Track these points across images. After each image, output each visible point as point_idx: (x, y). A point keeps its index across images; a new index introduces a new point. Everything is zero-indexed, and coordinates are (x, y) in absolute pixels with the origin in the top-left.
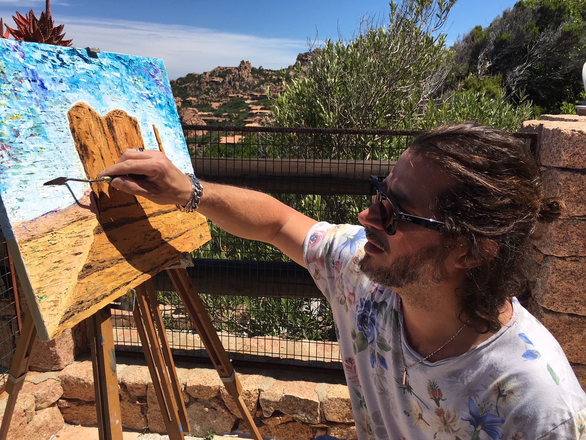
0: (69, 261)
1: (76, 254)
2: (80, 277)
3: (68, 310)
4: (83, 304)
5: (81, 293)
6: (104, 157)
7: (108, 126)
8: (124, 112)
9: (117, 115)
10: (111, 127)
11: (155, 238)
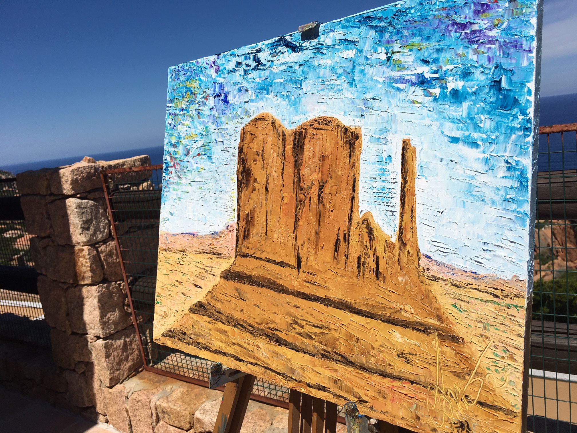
0: (187, 288)
1: (196, 286)
2: (192, 310)
3: (172, 330)
5: (187, 324)
6: (270, 188)
7: (294, 144)
8: (336, 119)
9: (318, 126)
10: (298, 147)
11: (310, 338)
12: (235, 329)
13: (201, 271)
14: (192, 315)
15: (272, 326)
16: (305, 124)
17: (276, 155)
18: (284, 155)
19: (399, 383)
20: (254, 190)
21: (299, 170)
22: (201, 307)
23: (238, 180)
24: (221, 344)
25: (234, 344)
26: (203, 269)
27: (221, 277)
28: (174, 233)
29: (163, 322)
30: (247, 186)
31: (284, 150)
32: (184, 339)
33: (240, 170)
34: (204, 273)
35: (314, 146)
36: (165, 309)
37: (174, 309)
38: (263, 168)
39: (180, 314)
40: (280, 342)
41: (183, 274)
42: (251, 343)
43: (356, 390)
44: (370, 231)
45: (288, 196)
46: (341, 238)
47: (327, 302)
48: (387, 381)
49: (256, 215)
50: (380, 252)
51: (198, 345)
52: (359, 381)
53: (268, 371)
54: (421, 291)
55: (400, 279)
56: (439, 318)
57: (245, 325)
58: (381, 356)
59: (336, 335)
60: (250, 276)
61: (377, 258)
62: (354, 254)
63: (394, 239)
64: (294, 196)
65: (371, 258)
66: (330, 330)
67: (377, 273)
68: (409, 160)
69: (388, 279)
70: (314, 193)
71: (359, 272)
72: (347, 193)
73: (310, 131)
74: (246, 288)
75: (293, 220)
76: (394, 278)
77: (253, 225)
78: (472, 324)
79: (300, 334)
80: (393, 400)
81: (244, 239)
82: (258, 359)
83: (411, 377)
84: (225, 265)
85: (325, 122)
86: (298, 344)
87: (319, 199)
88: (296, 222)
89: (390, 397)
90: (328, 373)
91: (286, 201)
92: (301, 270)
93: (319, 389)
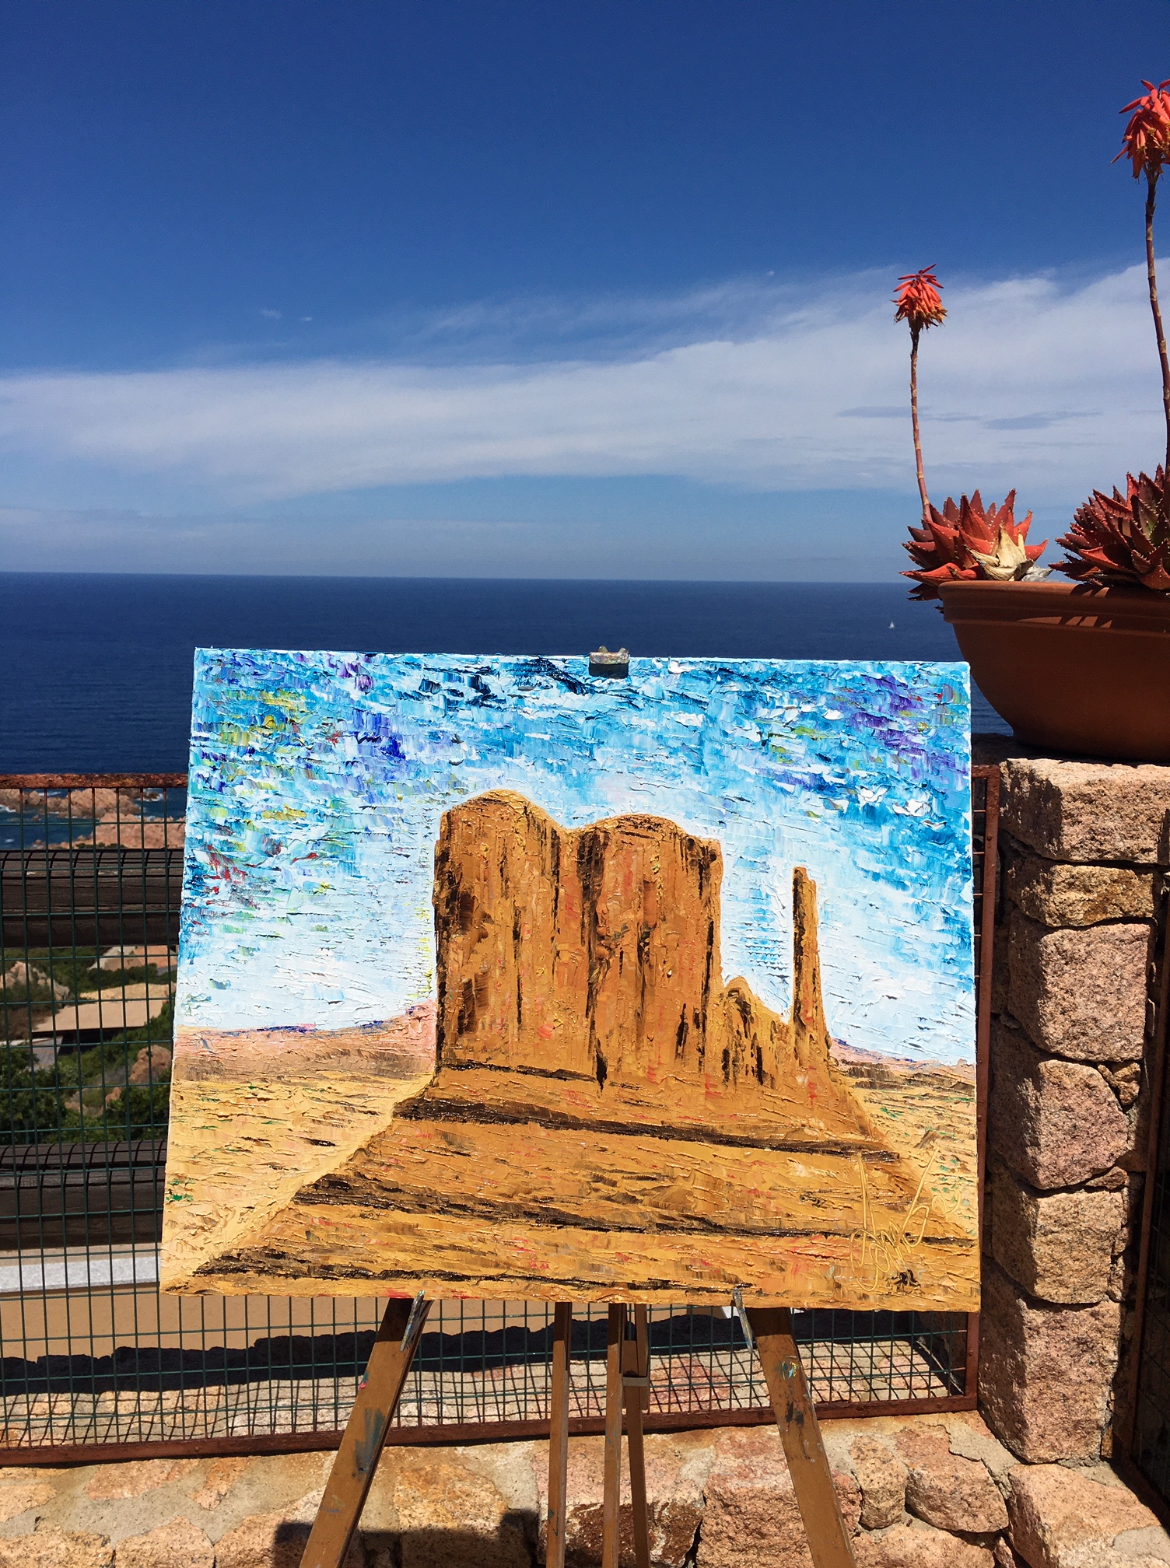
0: (286, 1150)
1: (316, 1142)
2: (302, 1198)
3: (234, 1253)
4: (282, 1261)
5: (288, 1232)
6: (525, 935)
7: (581, 857)
8: (670, 823)
9: (632, 830)
10: (589, 861)
11: (633, 1200)
12: (442, 1217)
13: (330, 1108)
14: (302, 1209)
15: (539, 1195)
16: (604, 824)
17: (536, 873)
18: (556, 873)
19: (805, 1240)
20: (485, 936)
21: (594, 905)
22: (333, 1188)
23: (437, 916)
24: (401, 1256)
25: (440, 1248)
26: (337, 1102)
27: (395, 1115)
28: (232, 1029)
29: (199, 1241)
30: (464, 928)
31: (557, 865)
32: (281, 1268)
33: (443, 895)
34: (342, 1111)
35: (626, 864)
36: (204, 1209)
37: (240, 1205)
38: (505, 894)
39: (261, 1213)
40: (560, 1220)
41: (269, 1121)
42: (488, 1237)
43: (729, 1270)
44: (744, 1008)
45: (572, 950)
46: (689, 1021)
47: (666, 1132)
48: (785, 1243)
49: (490, 984)
50: (764, 1039)
51: (326, 1272)
52: (733, 1254)
53: (534, 1284)
54: (834, 1094)
55: (800, 1080)
56: (864, 1130)
57: (470, 1204)
58: (772, 1206)
59: (688, 1186)
60: (481, 1106)
61: (759, 1049)
62: (715, 1048)
63: (787, 1019)
64: (585, 949)
65: (749, 1051)
66: (673, 1179)
67: (760, 1074)
68: (806, 900)
69: (779, 1081)
70: (629, 943)
71: (727, 1075)
72: (701, 947)
73: (615, 837)
74: (470, 1130)
75: (585, 993)
76: (790, 1078)
77: (484, 1004)
78: (910, 1131)
79: (609, 1198)
80: (796, 1271)
81: (460, 1032)
82: (508, 1266)
83: (825, 1227)
84: (408, 1089)
85: (652, 825)
86: (607, 1217)
87: (640, 956)
88: (590, 996)
89: (790, 1267)
90: (672, 1255)
91: (565, 957)
92: (606, 1083)
93: (656, 1288)
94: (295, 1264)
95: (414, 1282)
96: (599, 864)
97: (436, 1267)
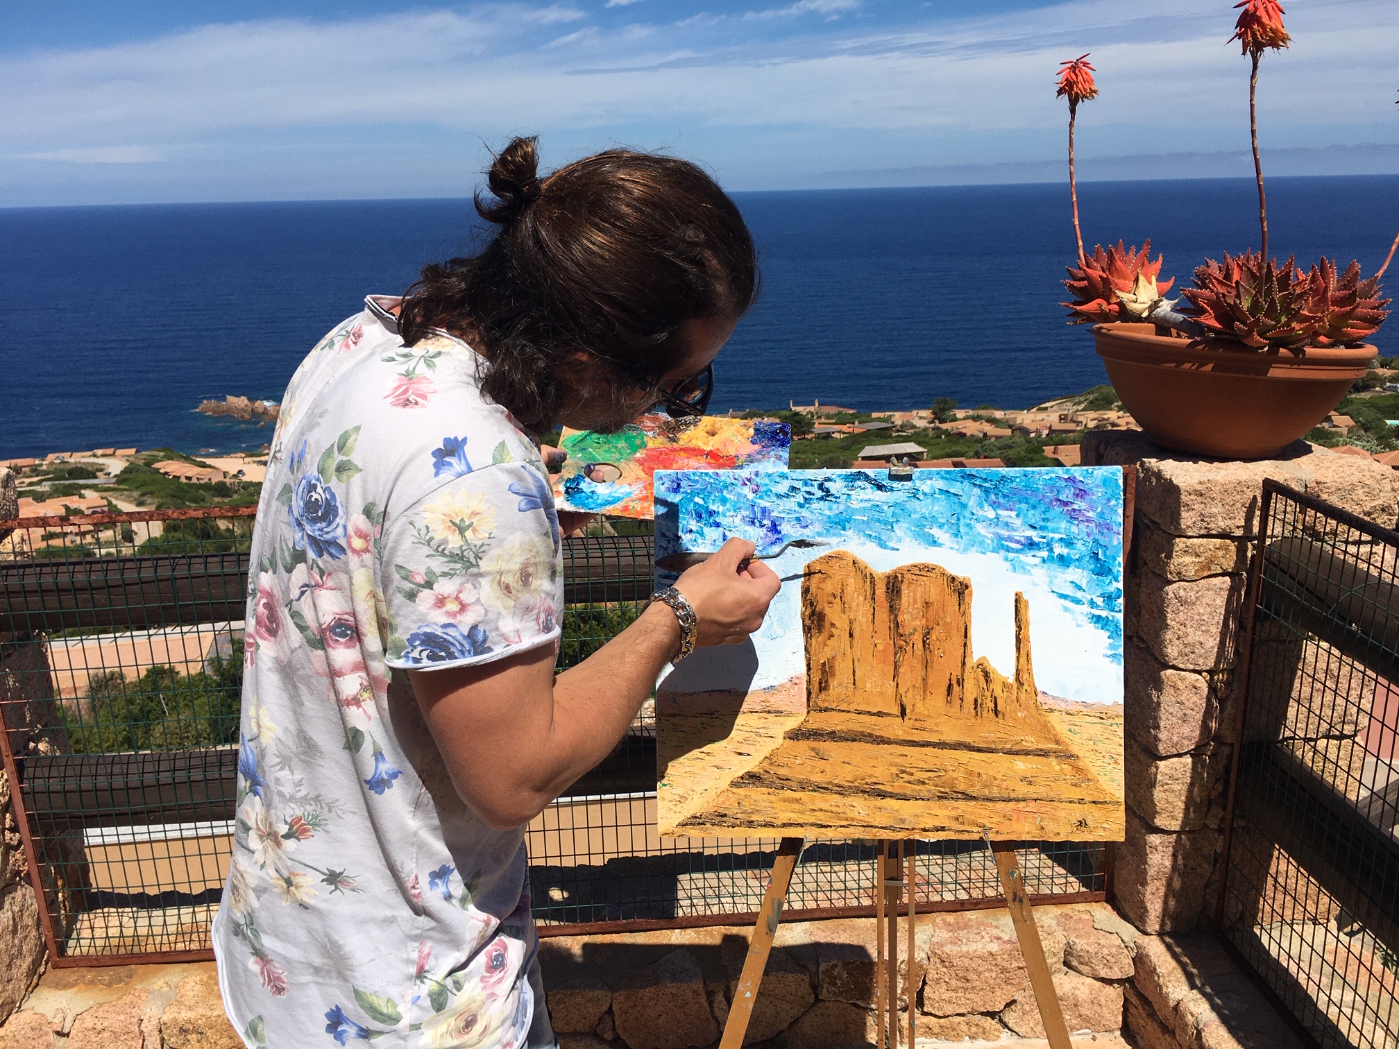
0: (725, 758)
1: (741, 754)
2: (734, 784)
3: (698, 815)
4: (725, 819)
5: (728, 803)
6: (856, 634)
7: (888, 589)
8: (940, 567)
9: (918, 572)
10: (893, 591)
11: (924, 783)
12: (814, 794)
13: (747, 735)
14: (735, 790)
15: (869, 781)
16: (901, 569)
17: (861, 599)
18: (873, 599)
19: (1023, 804)
20: (833, 636)
21: (896, 617)
22: (752, 778)
23: (804, 625)
24: (792, 815)
25: (814, 810)
27: (785, 738)
28: (689, 692)
29: (678, 808)
30: (820, 632)
31: (874, 594)
32: (725, 822)
33: (807, 613)
34: (754, 736)
35: (915, 592)
36: (680, 791)
37: (699, 789)
38: (844, 612)
39: (712, 794)
40: (882, 795)
42: (841, 804)
43: (980, 821)
44: (986, 675)
45: (883, 641)
46: (954, 682)
47: (941, 745)
48: (1011, 805)
49: (836, 664)
50: (998, 693)
51: (750, 824)
52: (982, 812)
53: (868, 829)
54: (1040, 722)
55: (1019, 714)
56: (1057, 742)
57: (830, 787)
58: (1004, 785)
59: (955, 775)
60: (834, 732)
61: (995, 698)
62: (970, 697)
63: (1012, 680)
64: (892, 642)
65: (989, 699)
66: (946, 771)
67: (996, 712)
68: (1022, 611)
69: (1007, 716)
70: (917, 639)
71: (977, 713)
72: (960, 640)
73: (908, 576)
74: (827, 746)
75: (892, 668)
76: (1013, 714)
77: (833, 675)
78: (1084, 742)
79: (909, 782)
80: (1018, 820)
81: (820, 691)
82: (853, 819)
83: (1035, 796)
84: (792, 723)
85: (930, 569)
86: (908, 792)
87: (924, 646)
88: (895, 668)
89: (1015, 817)
90: (947, 813)
91: (880, 647)
92: (906, 718)
93: (938, 830)
94: (732, 820)
95: (800, 829)
96: (899, 592)
97: (812, 820)
